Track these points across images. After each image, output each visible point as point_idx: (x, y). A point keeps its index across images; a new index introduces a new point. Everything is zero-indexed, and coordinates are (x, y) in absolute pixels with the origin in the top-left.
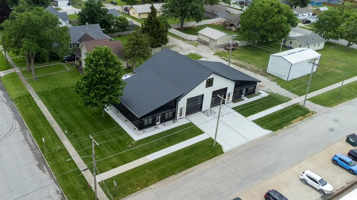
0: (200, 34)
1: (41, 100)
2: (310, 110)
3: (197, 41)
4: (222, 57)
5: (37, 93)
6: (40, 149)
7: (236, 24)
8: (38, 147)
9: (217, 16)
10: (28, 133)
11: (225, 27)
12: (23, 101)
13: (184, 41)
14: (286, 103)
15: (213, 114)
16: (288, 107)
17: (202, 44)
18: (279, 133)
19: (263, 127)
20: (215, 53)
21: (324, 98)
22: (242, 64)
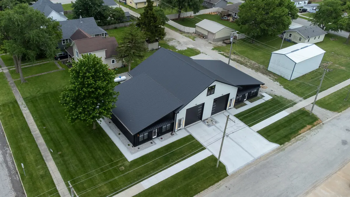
0: (197, 26)
1: (28, 108)
2: (318, 116)
3: (195, 33)
4: (221, 53)
5: (24, 99)
6: (19, 175)
7: (234, 15)
8: (18, 172)
9: (214, 6)
10: (8, 151)
11: (223, 17)
12: (8, 109)
13: (181, 34)
14: (292, 107)
15: (214, 123)
16: (294, 113)
17: (200, 37)
18: (287, 147)
19: (269, 140)
20: (213, 48)
21: (331, 101)
22: (242, 60)
